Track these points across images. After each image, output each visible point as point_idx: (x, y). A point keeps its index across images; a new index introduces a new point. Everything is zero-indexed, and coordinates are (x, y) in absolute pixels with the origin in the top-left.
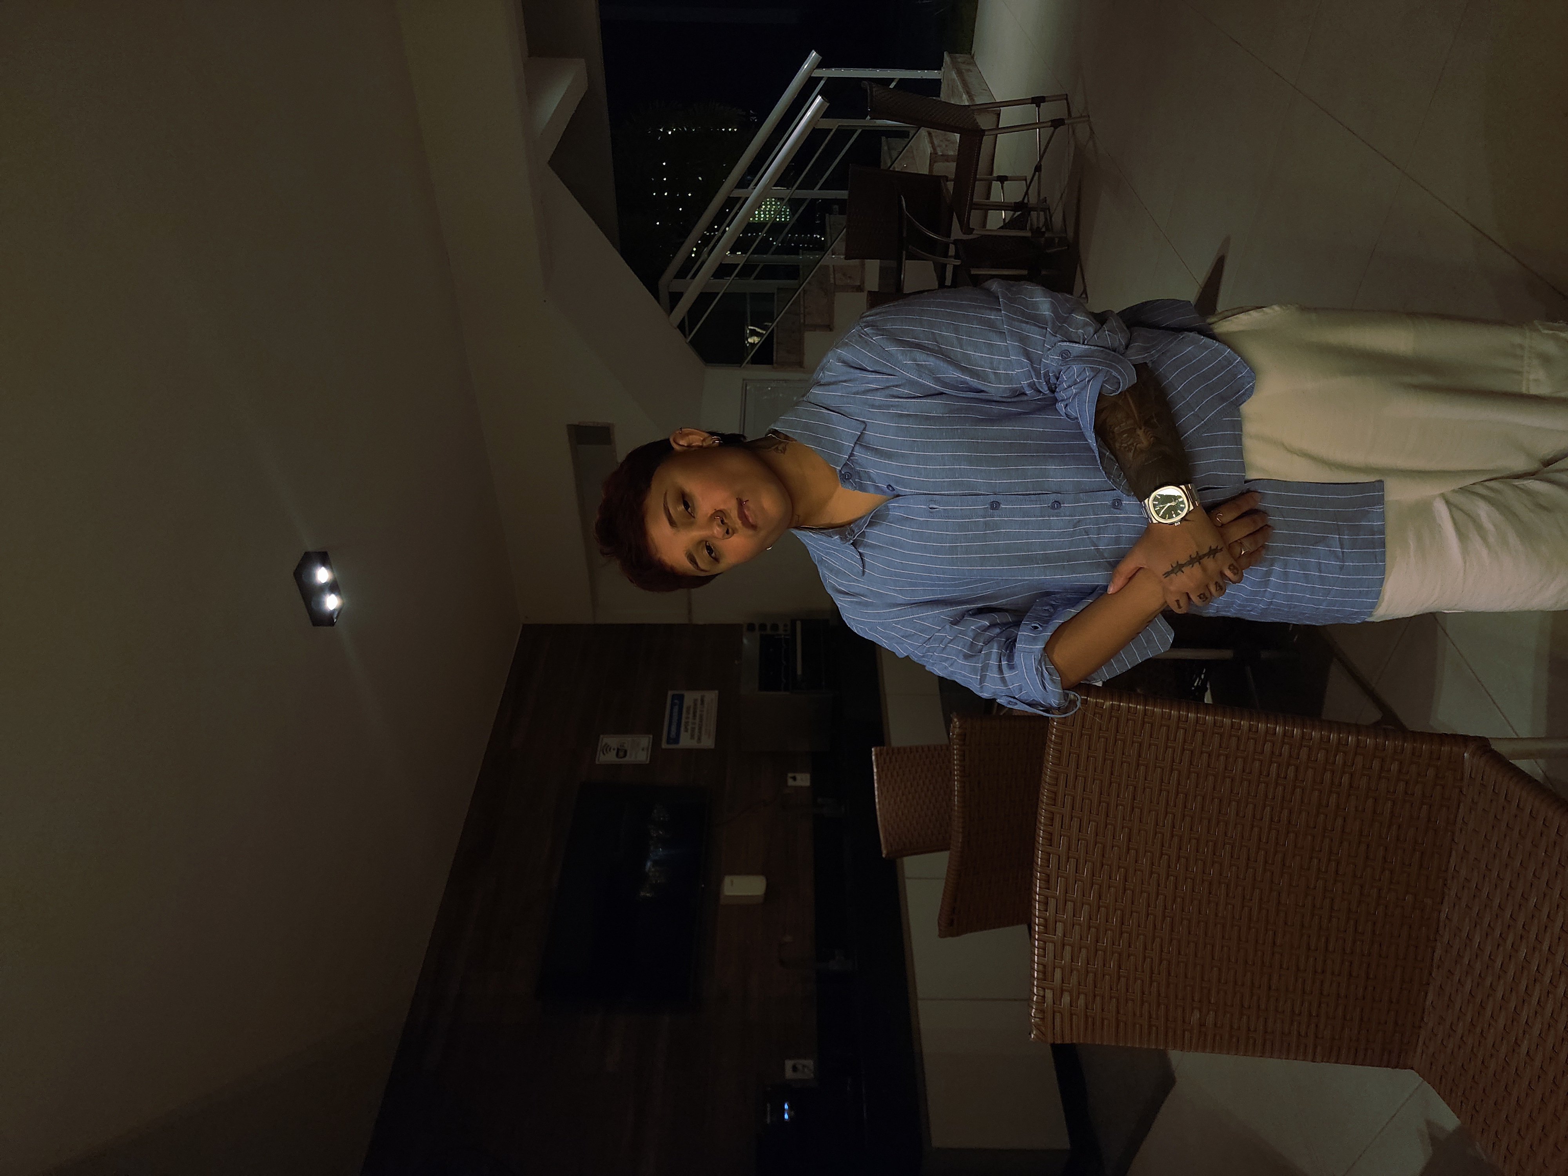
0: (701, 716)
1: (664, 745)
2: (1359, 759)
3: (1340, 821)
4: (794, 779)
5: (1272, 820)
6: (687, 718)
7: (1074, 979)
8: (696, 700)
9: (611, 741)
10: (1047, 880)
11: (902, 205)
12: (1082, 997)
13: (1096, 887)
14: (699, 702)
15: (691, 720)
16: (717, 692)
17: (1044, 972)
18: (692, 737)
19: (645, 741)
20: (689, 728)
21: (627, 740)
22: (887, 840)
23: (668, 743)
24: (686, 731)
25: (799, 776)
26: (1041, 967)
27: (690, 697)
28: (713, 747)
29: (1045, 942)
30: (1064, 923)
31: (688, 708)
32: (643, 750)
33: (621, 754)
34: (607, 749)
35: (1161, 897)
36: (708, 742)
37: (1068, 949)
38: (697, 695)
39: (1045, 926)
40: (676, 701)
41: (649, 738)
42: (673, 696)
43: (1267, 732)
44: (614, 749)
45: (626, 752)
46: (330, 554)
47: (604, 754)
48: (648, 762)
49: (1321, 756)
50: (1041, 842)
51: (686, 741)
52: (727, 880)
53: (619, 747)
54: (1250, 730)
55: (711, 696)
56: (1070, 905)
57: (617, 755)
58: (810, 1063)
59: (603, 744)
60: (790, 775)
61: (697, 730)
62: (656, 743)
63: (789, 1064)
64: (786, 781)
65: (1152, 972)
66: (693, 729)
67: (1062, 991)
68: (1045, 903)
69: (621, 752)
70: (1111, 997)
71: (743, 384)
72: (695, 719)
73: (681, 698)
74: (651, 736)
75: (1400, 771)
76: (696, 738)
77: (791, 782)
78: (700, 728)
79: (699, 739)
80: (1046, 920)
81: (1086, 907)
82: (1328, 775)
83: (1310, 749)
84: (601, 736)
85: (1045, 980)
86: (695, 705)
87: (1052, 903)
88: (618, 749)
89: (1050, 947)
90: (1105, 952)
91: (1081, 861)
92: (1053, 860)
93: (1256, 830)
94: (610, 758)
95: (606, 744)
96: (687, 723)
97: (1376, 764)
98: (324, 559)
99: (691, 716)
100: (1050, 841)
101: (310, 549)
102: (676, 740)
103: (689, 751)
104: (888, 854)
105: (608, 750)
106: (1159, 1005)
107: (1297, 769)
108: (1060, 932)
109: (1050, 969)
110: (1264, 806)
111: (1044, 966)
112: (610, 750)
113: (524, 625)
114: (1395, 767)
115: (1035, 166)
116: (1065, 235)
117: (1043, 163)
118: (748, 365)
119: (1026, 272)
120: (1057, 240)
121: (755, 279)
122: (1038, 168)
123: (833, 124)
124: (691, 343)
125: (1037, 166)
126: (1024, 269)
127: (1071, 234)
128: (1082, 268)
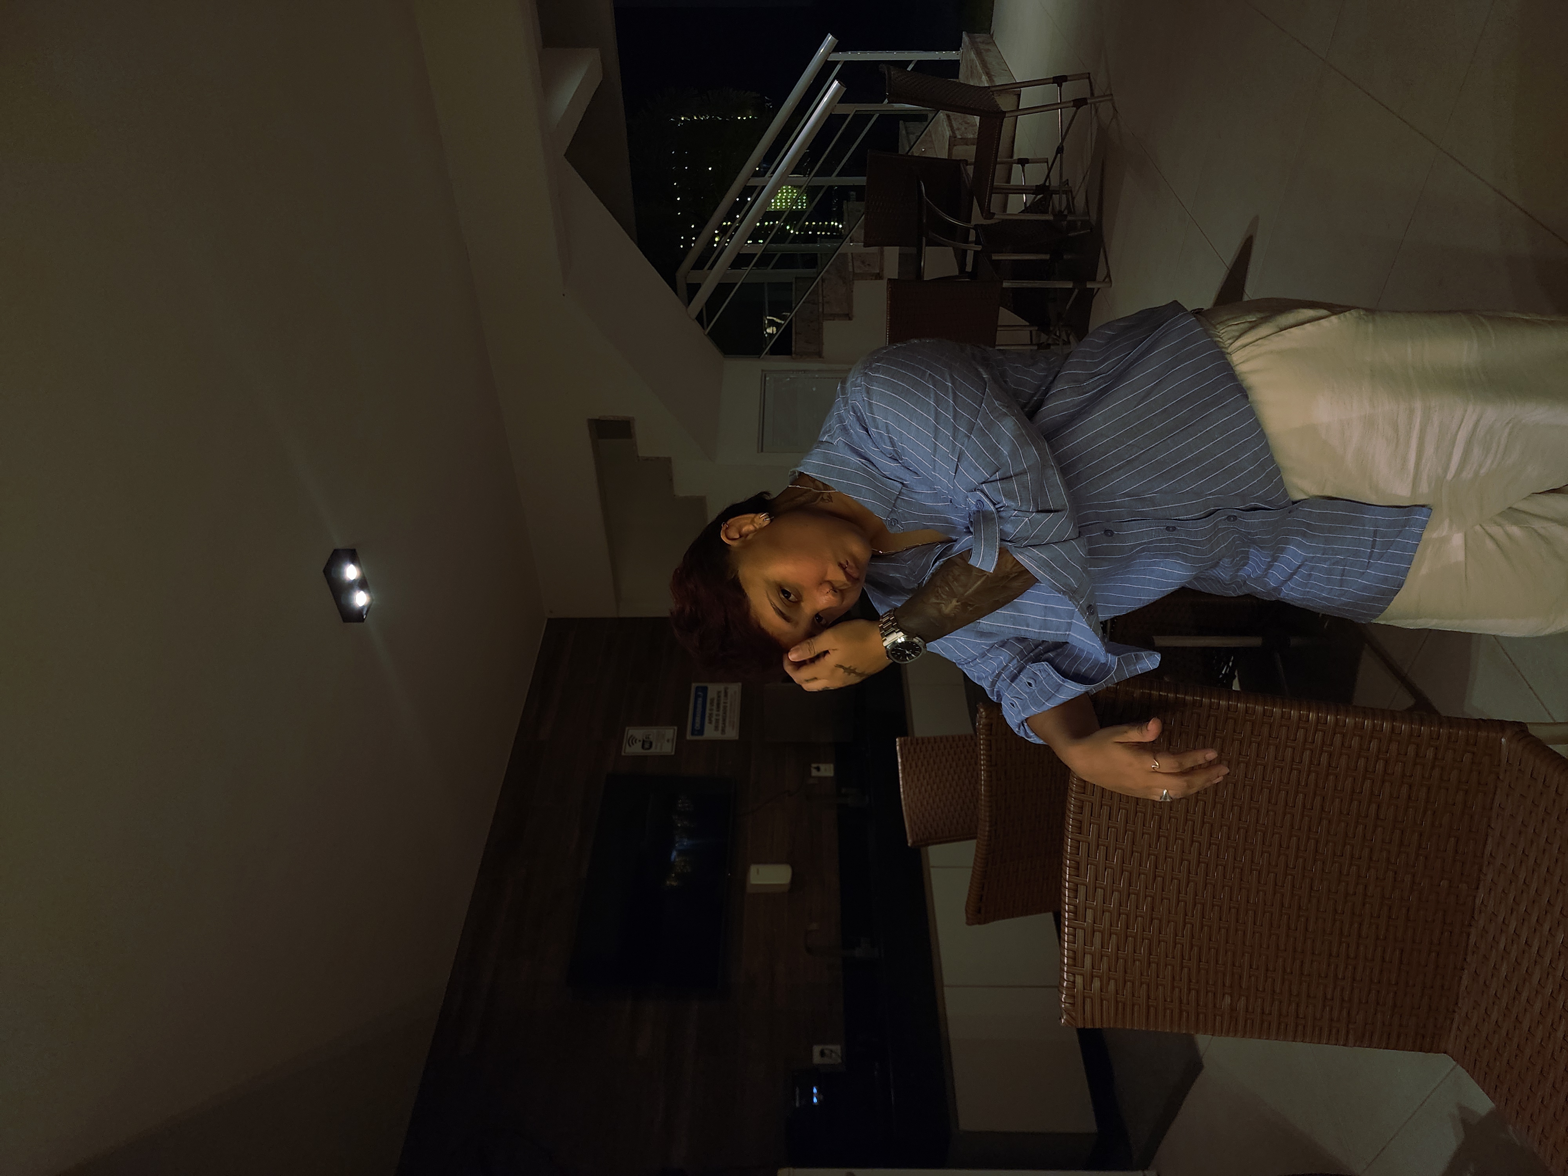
0: (725, 708)
1: (689, 737)
2: (1394, 747)
3: (1374, 807)
4: (818, 769)
5: (1304, 806)
6: (711, 710)
7: (1104, 965)
8: (719, 692)
9: (637, 733)
10: (1077, 868)
11: (922, 193)
12: (1112, 982)
13: (1126, 874)
14: (722, 695)
15: (715, 712)
16: (740, 684)
17: (1074, 958)
18: (716, 728)
19: (670, 732)
20: (713, 719)
21: (652, 732)
22: (912, 830)
23: (693, 734)
24: (710, 722)
25: (823, 767)
26: (1071, 953)
27: (713, 690)
28: (737, 738)
29: (1075, 929)
30: (1095, 910)
31: (712, 700)
32: (668, 741)
33: (647, 746)
34: (632, 741)
35: (1192, 884)
36: (732, 734)
37: (1098, 935)
38: (721, 687)
39: (1075, 913)
40: (700, 693)
41: (674, 729)
42: (697, 688)
43: (1300, 719)
44: (640, 741)
45: (651, 743)
46: (357, 551)
47: (630, 746)
48: (673, 753)
49: (1355, 742)
50: (1070, 830)
51: (710, 733)
52: (753, 869)
53: (644, 738)
54: (1282, 717)
55: (735, 689)
56: (1100, 891)
57: (643, 747)
58: (837, 1049)
59: (629, 736)
60: (814, 765)
61: (721, 722)
62: (681, 734)
63: (816, 1051)
64: (810, 772)
65: (1183, 958)
66: (717, 721)
67: (1092, 977)
68: (1075, 891)
69: (647, 744)
70: (1142, 983)
71: (762, 376)
72: (718, 711)
73: (705, 690)
74: (676, 728)
75: (1435, 758)
76: (720, 728)
77: (814, 773)
78: (724, 720)
79: (723, 731)
80: (1076, 907)
81: (1116, 894)
82: (1362, 762)
83: (1344, 736)
84: (627, 728)
85: (1075, 966)
86: (719, 697)
87: (1082, 890)
88: (644, 741)
89: (1080, 933)
90: (1135, 938)
91: (1111, 850)
92: (1083, 847)
93: (1288, 816)
94: (635, 749)
95: (632, 736)
96: (711, 715)
97: (1411, 750)
98: (353, 557)
99: (715, 707)
100: (1079, 829)
101: (339, 547)
102: (701, 732)
103: (713, 742)
104: (914, 842)
105: (634, 741)
106: (1189, 990)
107: (1330, 755)
108: (1089, 920)
109: (1080, 955)
110: (1297, 793)
111: (1075, 952)
112: (636, 742)
113: (549, 619)
114: (1430, 753)
115: (1056, 148)
116: (1088, 218)
117: (1064, 144)
118: (766, 356)
119: (1047, 257)
120: (1079, 224)
121: (772, 268)
122: (1060, 150)
123: (850, 109)
124: (709, 334)
125: (1058, 148)
126: (1046, 253)
127: (1094, 217)
128: (1105, 252)
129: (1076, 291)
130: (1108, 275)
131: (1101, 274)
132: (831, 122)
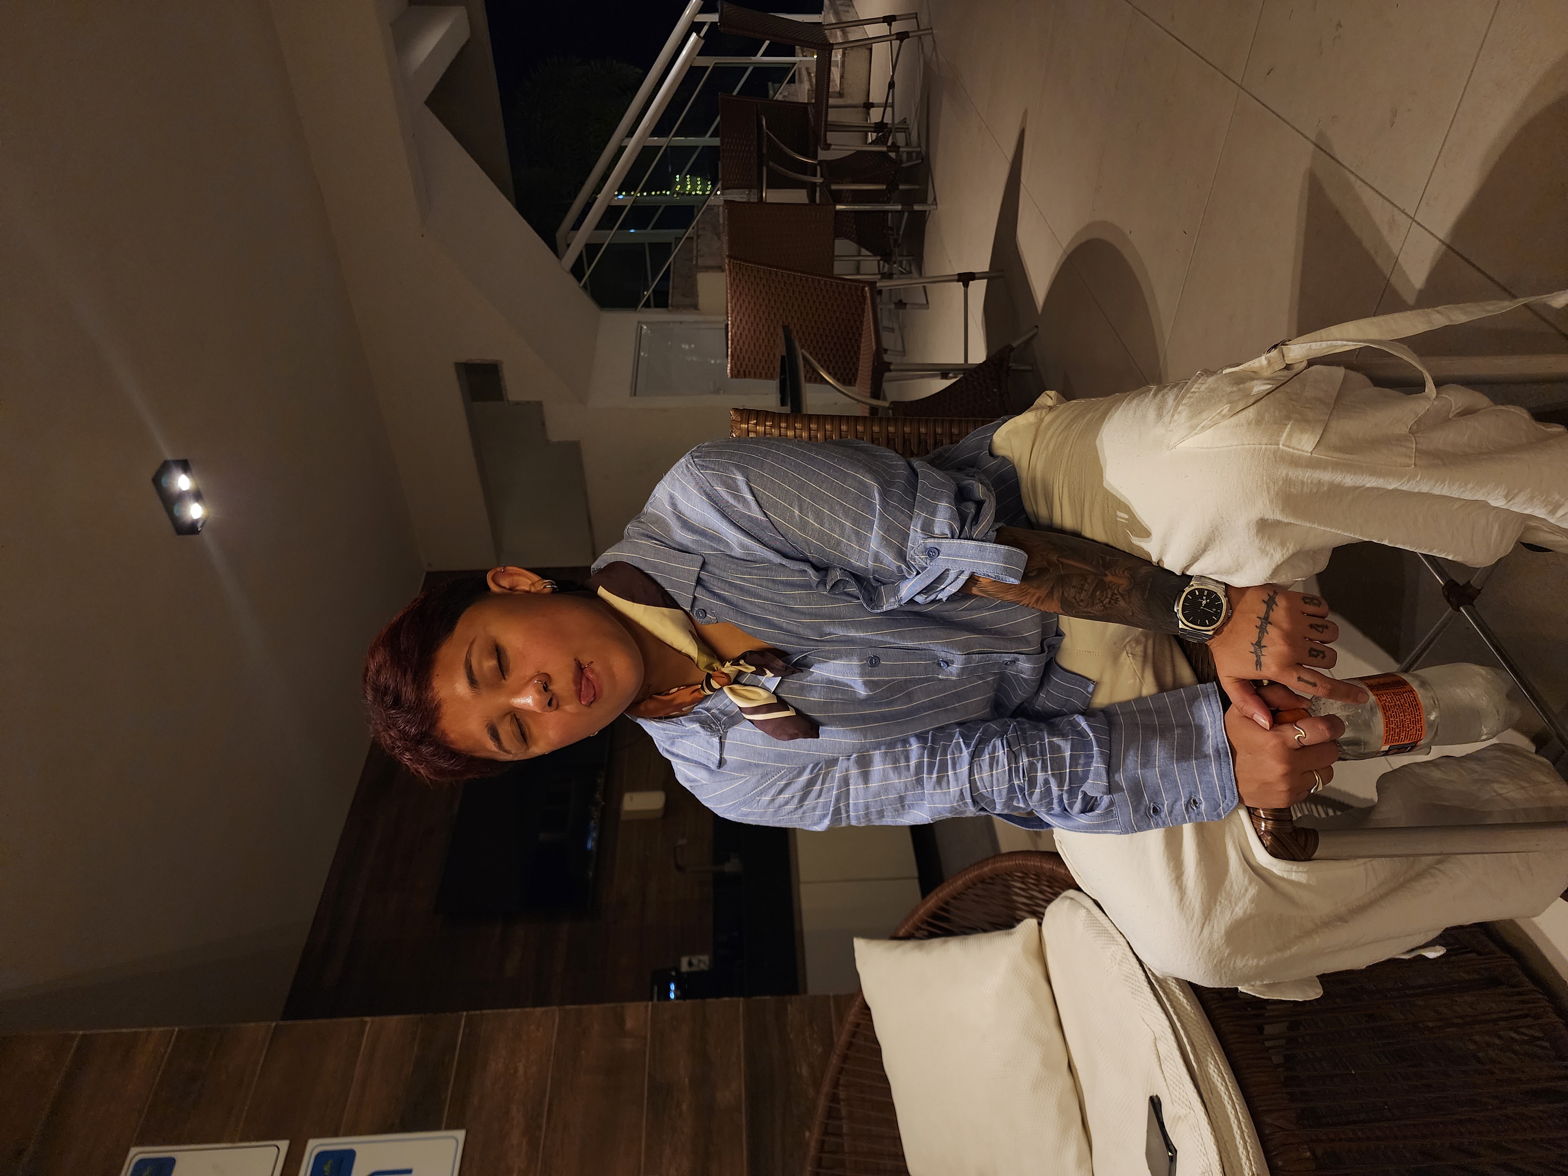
11: (762, 125)
46: (191, 463)
52: (627, 797)
58: (705, 958)
63: (684, 961)
71: (638, 328)
98: (185, 466)
101: (169, 457)
115: (888, 82)
116: (919, 150)
117: (895, 80)
118: (643, 309)
119: (884, 187)
120: (914, 155)
121: (652, 229)
122: (891, 85)
123: (709, 62)
124: (585, 287)
125: (890, 83)
126: (883, 183)
127: (924, 148)
128: (932, 177)
129: (906, 214)
130: (935, 199)
131: (930, 199)
132: (692, 74)
